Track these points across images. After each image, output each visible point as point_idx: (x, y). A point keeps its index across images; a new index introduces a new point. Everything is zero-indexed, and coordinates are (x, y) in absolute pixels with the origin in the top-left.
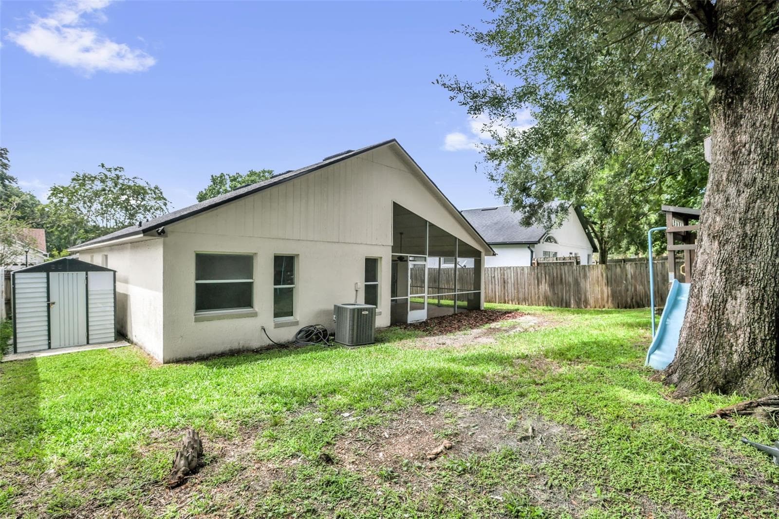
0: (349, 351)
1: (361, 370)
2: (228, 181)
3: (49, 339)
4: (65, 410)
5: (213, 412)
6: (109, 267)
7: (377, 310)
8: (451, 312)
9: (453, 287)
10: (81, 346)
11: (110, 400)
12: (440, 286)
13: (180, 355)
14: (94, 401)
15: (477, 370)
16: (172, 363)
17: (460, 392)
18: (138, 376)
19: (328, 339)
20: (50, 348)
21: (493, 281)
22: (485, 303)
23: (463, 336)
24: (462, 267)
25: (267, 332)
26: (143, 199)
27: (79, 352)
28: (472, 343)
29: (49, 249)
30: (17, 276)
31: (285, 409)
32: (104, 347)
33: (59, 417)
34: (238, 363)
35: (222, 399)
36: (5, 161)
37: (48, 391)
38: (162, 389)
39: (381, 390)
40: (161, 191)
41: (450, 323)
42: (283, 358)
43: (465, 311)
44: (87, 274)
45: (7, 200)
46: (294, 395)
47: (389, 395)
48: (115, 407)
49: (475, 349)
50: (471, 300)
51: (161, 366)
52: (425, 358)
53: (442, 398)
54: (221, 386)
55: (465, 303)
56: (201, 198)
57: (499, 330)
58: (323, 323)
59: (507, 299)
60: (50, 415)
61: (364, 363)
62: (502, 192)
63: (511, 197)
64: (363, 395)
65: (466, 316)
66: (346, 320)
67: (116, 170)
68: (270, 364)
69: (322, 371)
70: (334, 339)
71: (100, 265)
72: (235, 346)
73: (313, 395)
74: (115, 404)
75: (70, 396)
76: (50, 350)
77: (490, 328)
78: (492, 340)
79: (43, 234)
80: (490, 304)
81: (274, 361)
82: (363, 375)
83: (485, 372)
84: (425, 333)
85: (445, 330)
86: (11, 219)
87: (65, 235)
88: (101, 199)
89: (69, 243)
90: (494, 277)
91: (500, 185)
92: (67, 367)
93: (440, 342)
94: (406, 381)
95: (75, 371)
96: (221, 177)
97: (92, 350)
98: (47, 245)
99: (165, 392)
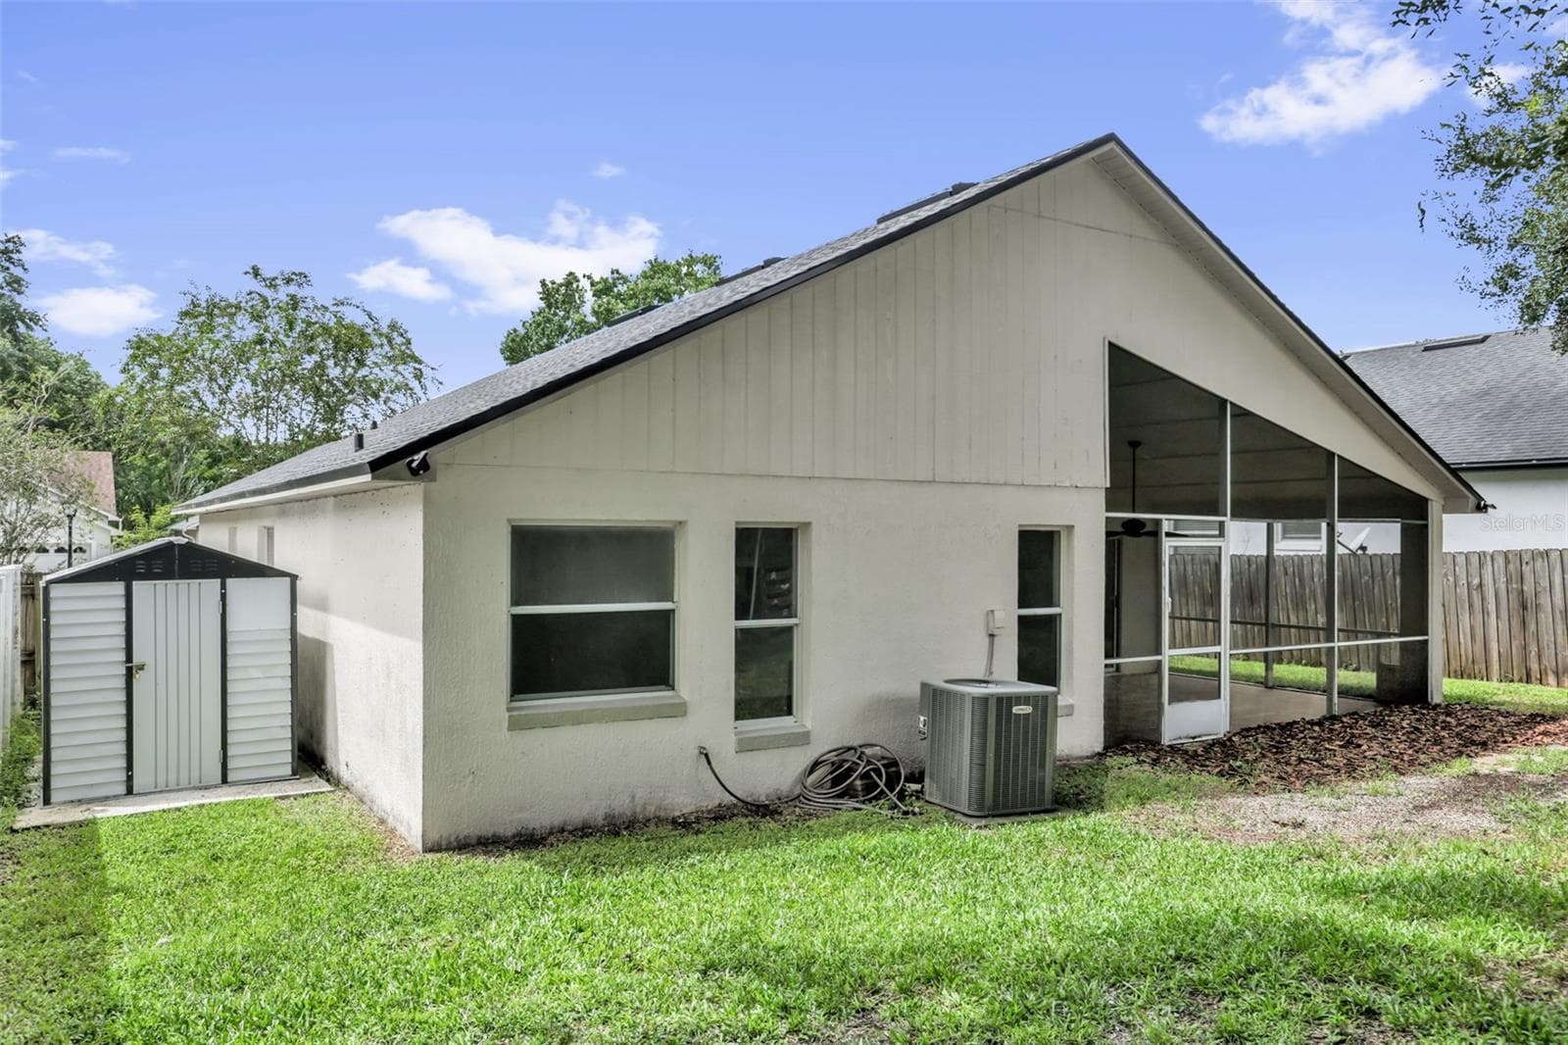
0: (971, 834)
1: (1018, 905)
2: (589, 296)
3: (130, 767)
4: (171, 984)
5: (569, 1017)
6: (278, 565)
7: (1062, 701)
8: (1315, 707)
9: (1321, 620)
10: (206, 788)
11: (286, 958)
12: (1273, 620)
13: (469, 828)
14: (246, 958)
15: (1446, 936)
16: (447, 849)
17: (1386, 1021)
18: (358, 888)
19: (903, 791)
20: (130, 791)
21: (1477, 602)
22: (1446, 680)
23: (1370, 800)
24: (1354, 554)
25: (713, 764)
26: (361, 363)
27: (202, 806)
28: (1407, 827)
29: (122, 507)
30: (56, 591)
31: (782, 1028)
32: (267, 793)
33: (158, 1006)
34: (633, 861)
35: (594, 976)
36: (17, 271)
37: (129, 922)
38: (421, 931)
39: (1094, 984)
40: (409, 335)
41: (1315, 750)
42: (766, 851)
43: (1368, 707)
44: (223, 586)
45: (23, 378)
46: (810, 981)
47: (1122, 1006)
48: (299, 981)
49: (1420, 852)
50: (1391, 669)
51: (418, 857)
52: (1237, 876)
53: (1317, 1033)
54: (587, 933)
55: (1368, 679)
56: (516, 350)
57: (1512, 783)
58: (887, 739)
59: (1534, 666)
60: (135, 997)
61: (1024, 881)
62: (1511, 282)
63: (1550, 296)
64: (1032, 997)
65: (1374, 726)
66: (961, 732)
67: (288, 281)
68: (726, 867)
69: (889, 903)
70: (922, 791)
71: (253, 557)
72: (622, 805)
73: (869, 983)
74: (299, 974)
75: (183, 939)
76: (131, 799)
77: (1476, 774)
78: (1486, 822)
79: (107, 466)
80: (1466, 682)
81: (738, 857)
82: (1026, 922)
83: (1479, 952)
84: (1225, 784)
85: (1299, 775)
86: (34, 430)
87: (161, 465)
88: (254, 365)
89: (170, 486)
90: (1481, 585)
91: (1503, 257)
92: (174, 849)
93: (1285, 817)
94: (1178, 958)
95: (193, 865)
96: (568, 284)
97: (235, 803)
98: (117, 495)
99: (430, 943)
